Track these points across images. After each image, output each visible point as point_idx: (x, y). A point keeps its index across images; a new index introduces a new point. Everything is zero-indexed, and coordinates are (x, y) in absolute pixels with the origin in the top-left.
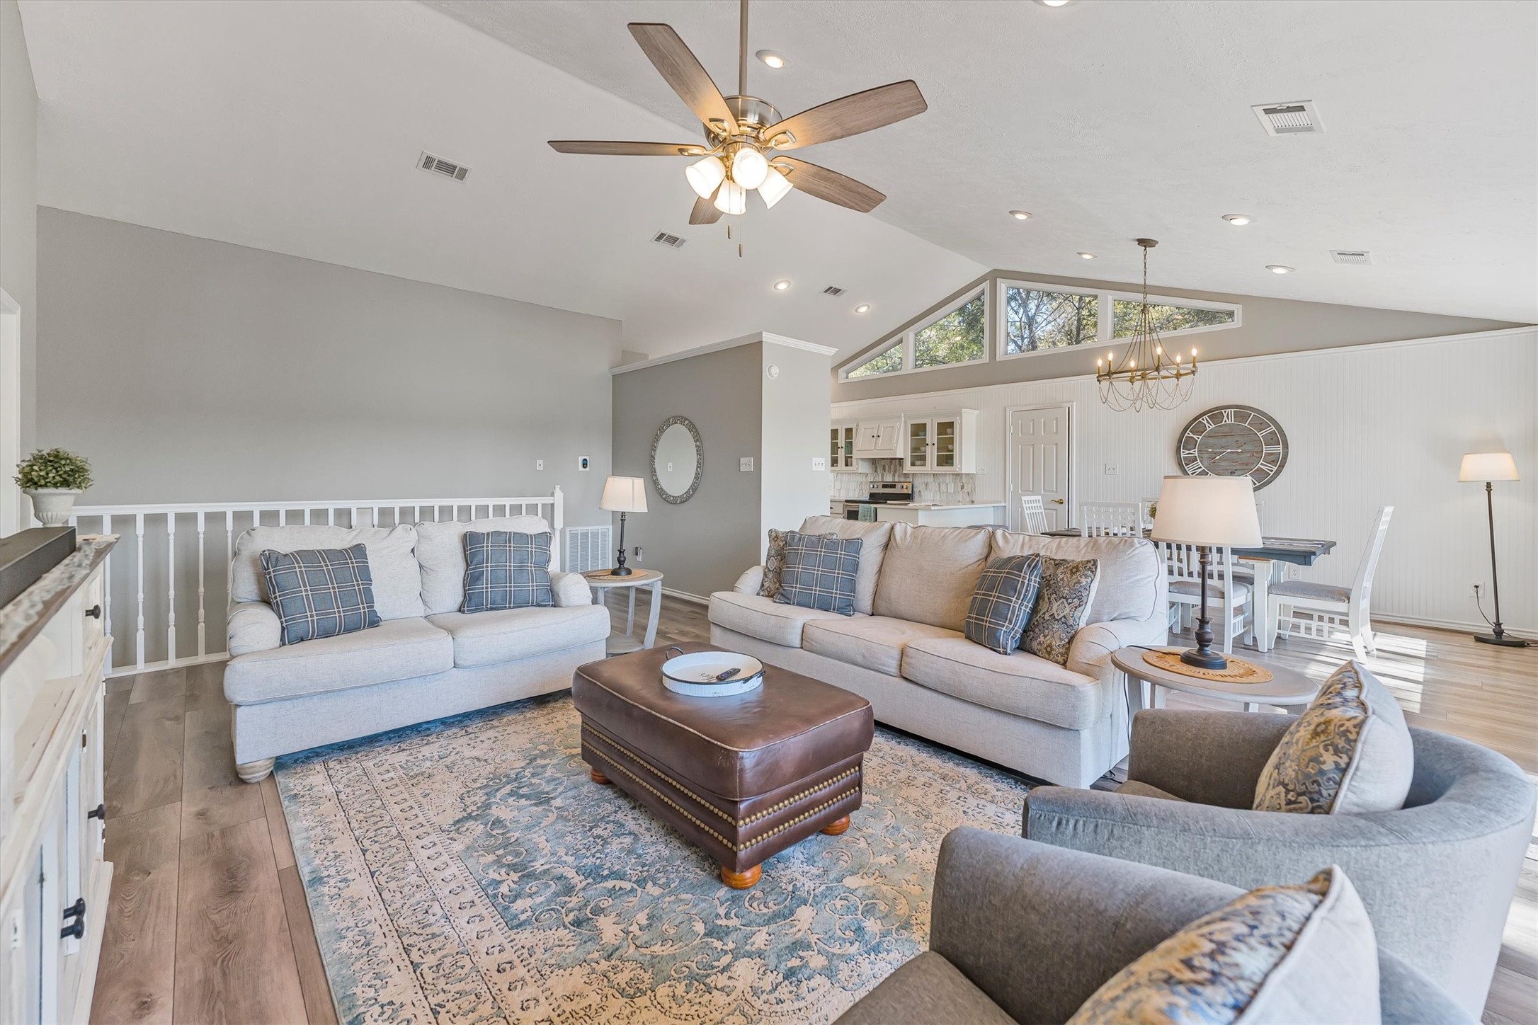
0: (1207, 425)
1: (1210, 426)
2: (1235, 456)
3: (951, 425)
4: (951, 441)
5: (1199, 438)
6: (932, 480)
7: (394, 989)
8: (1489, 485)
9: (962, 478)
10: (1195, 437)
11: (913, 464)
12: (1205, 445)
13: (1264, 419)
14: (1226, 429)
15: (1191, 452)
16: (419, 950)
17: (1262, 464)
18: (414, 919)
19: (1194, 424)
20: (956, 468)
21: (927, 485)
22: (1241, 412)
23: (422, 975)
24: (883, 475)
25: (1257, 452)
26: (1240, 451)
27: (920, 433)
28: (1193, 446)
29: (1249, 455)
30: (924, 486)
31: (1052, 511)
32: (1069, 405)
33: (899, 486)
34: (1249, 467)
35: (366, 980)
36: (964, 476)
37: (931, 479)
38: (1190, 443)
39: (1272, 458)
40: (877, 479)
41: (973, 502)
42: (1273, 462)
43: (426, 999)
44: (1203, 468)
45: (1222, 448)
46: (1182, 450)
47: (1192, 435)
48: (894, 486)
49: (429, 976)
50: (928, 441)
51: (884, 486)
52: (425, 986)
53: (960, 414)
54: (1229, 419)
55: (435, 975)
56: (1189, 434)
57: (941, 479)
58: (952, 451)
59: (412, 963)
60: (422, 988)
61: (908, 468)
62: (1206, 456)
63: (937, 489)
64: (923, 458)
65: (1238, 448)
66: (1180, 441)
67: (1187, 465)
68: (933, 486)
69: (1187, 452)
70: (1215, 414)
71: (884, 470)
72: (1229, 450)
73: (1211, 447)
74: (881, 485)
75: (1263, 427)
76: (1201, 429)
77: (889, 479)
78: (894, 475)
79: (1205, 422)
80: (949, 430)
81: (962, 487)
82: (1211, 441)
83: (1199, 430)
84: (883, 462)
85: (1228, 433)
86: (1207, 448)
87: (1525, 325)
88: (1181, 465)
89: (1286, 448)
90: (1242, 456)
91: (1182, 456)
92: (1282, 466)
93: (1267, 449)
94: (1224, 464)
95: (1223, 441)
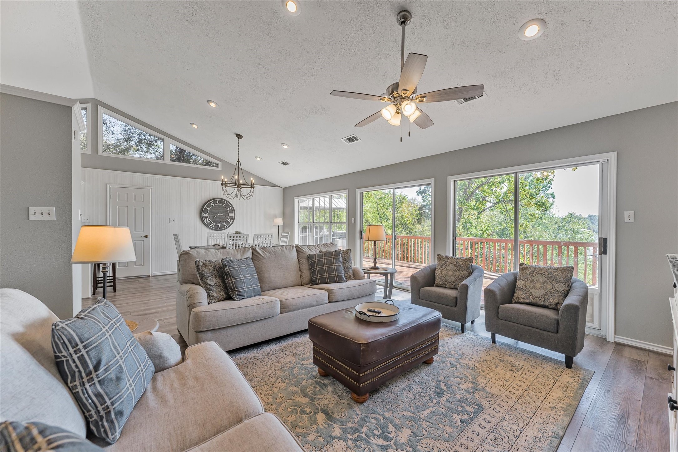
1: (213, 205)
2: (220, 217)
5: (209, 209)
7: (535, 433)
8: (278, 226)
10: (208, 209)
13: (229, 204)
14: (217, 206)
15: (206, 214)
16: (514, 433)
18: (502, 442)
19: (207, 203)
22: (222, 201)
23: (522, 428)
25: (227, 216)
29: (225, 216)
32: (150, 188)
34: (224, 221)
35: (540, 445)
38: (206, 211)
39: (231, 217)
42: (231, 219)
43: (529, 422)
45: (217, 213)
46: (203, 213)
49: (521, 425)
52: (526, 424)
54: (218, 203)
55: (520, 424)
56: (205, 207)
59: (521, 433)
60: (527, 425)
62: (211, 216)
65: (221, 214)
66: (202, 210)
67: (205, 219)
70: (214, 200)
72: (219, 214)
73: (213, 213)
75: (228, 207)
79: (211, 203)
82: (213, 211)
83: (209, 206)
85: (218, 208)
86: (211, 213)
87: (280, 187)
88: (202, 220)
89: (235, 214)
90: (223, 217)
91: (203, 216)
92: (234, 221)
93: (230, 214)
94: (217, 219)
95: (217, 211)
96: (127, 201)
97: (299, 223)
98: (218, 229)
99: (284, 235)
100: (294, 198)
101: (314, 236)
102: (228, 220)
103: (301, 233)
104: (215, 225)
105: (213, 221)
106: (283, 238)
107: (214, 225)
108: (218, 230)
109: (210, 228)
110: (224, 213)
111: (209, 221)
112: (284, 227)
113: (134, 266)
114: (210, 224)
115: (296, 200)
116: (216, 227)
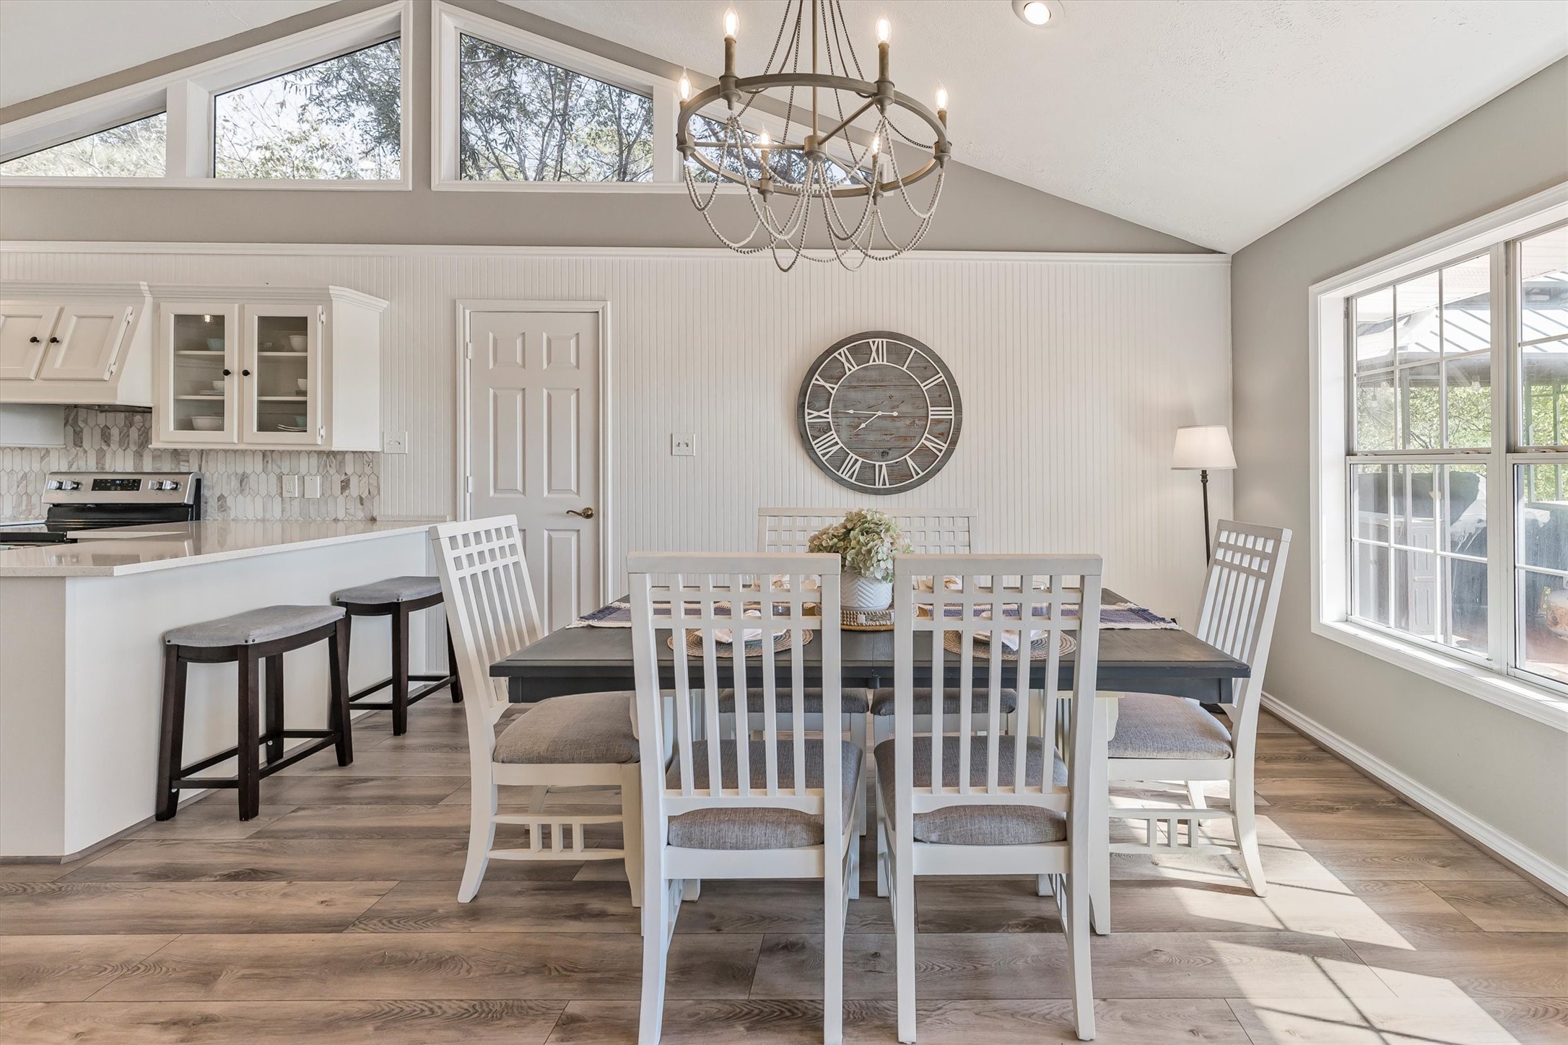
0: (847, 365)
1: (851, 368)
2: (888, 424)
3: (300, 325)
4: (301, 367)
5: (833, 388)
6: (259, 468)
8: (1204, 474)
9: (342, 463)
10: (827, 386)
11: (186, 424)
12: (844, 402)
13: (930, 362)
14: (874, 374)
15: (821, 413)
17: (927, 439)
19: (825, 363)
20: (316, 435)
21: (243, 479)
22: (899, 344)
24: (101, 455)
25: (920, 418)
26: (895, 414)
27: (212, 342)
28: (823, 403)
29: (908, 422)
30: (235, 483)
31: (568, 534)
32: (599, 306)
33: (148, 484)
34: (907, 444)
36: (349, 458)
37: (253, 467)
38: (820, 397)
39: (942, 428)
40: (81, 465)
41: (373, 520)
42: (942, 436)
44: (841, 445)
45: (869, 408)
46: (807, 411)
47: (822, 382)
48: (133, 485)
50: (232, 363)
51: (99, 485)
53: (327, 300)
54: (879, 359)
56: (818, 380)
57: (285, 466)
58: (304, 393)
61: (166, 433)
62: (844, 422)
63: (274, 490)
64: (217, 409)
65: (893, 408)
66: (803, 393)
67: (815, 438)
68: (263, 482)
69: (816, 414)
70: (858, 344)
71: (106, 437)
72: (880, 413)
73: (853, 406)
74: (88, 481)
75: (928, 373)
76: (836, 373)
77: (120, 463)
78: (139, 455)
79: (843, 360)
80: (296, 340)
81: (345, 485)
82: (853, 395)
83: (833, 373)
84: (102, 418)
85: (877, 381)
86: (846, 407)
87: (1214, 252)
88: (804, 439)
89: (959, 410)
90: (899, 424)
91: (807, 421)
92: (954, 443)
93: (934, 413)
94: (872, 437)
95: (871, 396)
97: (1350, 453)
98: (879, 486)
99: (1235, 549)
100: (1313, 289)
101: (1521, 563)
102: (930, 442)
103: (1372, 518)
104: (863, 466)
105: (855, 443)
106: (1231, 567)
107: (858, 465)
108: (877, 492)
109: (840, 482)
110: (906, 408)
111: (835, 448)
112: (1238, 478)
114: (839, 459)
115: (1328, 303)
116: (868, 475)
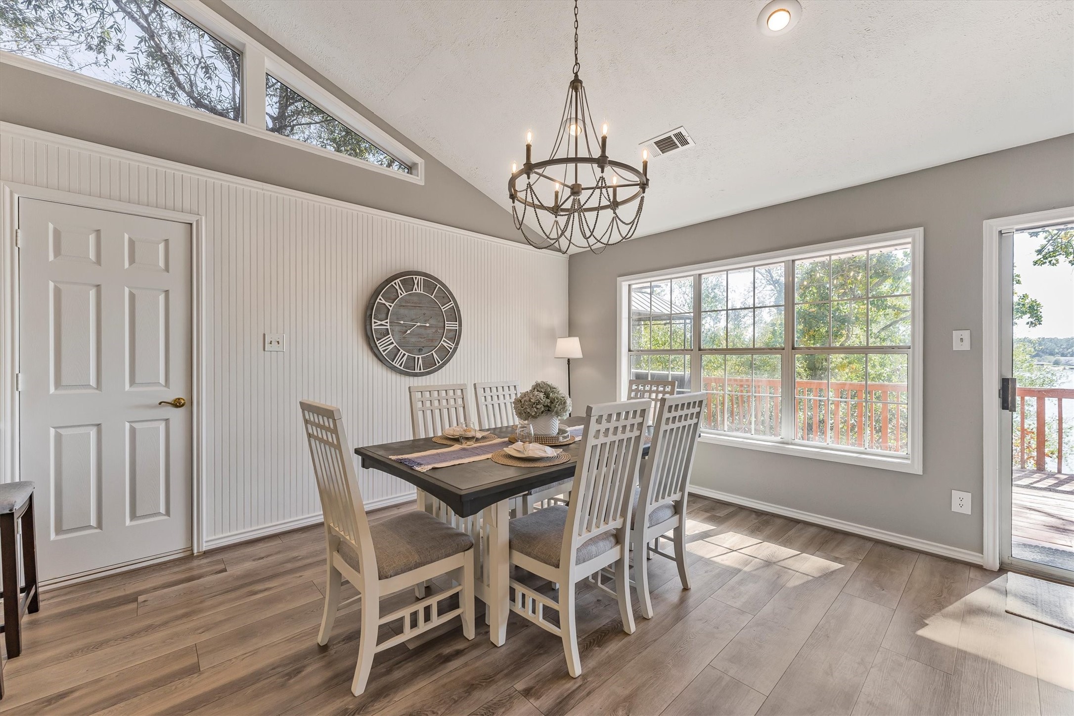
0: (399, 291)
1: (402, 293)
2: (422, 331)
5: (391, 306)
8: (569, 361)
12: (397, 316)
13: (447, 294)
14: (415, 299)
15: (383, 323)
17: (444, 341)
19: (384, 287)
22: (430, 281)
25: (440, 328)
26: (427, 325)
28: (384, 316)
29: (434, 330)
34: (433, 344)
38: (382, 312)
39: (451, 334)
42: (452, 339)
44: (395, 344)
45: (412, 320)
46: (373, 320)
47: (383, 301)
54: (418, 289)
56: (380, 299)
62: (397, 329)
65: (426, 322)
66: (371, 307)
67: (378, 339)
69: (379, 323)
70: (406, 278)
72: (419, 324)
73: (402, 319)
75: (446, 301)
79: (397, 287)
82: (403, 311)
83: (391, 296)
85: (417, 303)
86: (398, 319)
88: (370, 340)
89: (460, 325)
90: (429, 331)
91: (373, 327)
92: (457, 344)
93: (448, 325)
94: (413, 340)
95: (413, 313)
96: (98, 261)
97: (630, 350)
98: (417, 371)
100: (618, 279)
102: (445, 343)
104: (408, 358)
105: (404, 343)
107: (405, 358)
108: (416, 375)
109: (394, 369)
110: (433, 321)
111: (391, 346)
113: (128, 522)
114: (394, 354)
116: (411, 364)
